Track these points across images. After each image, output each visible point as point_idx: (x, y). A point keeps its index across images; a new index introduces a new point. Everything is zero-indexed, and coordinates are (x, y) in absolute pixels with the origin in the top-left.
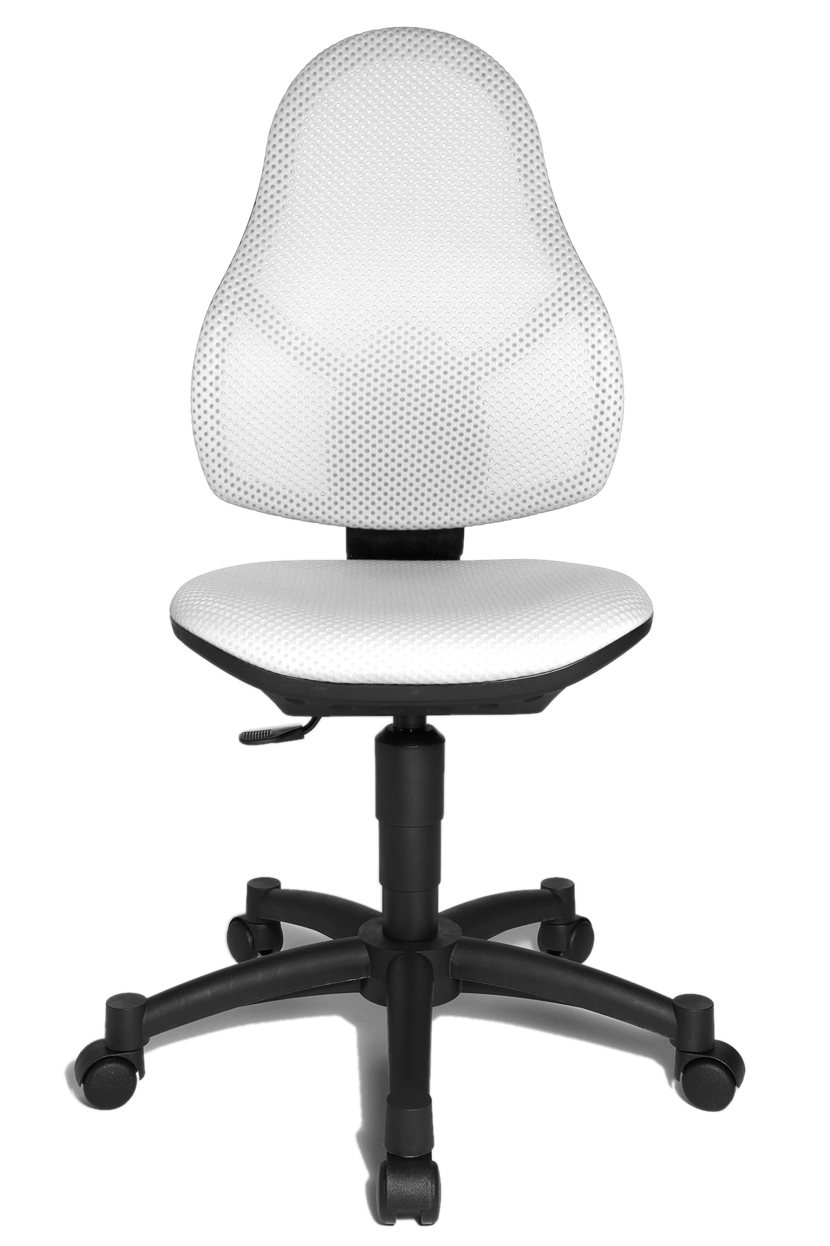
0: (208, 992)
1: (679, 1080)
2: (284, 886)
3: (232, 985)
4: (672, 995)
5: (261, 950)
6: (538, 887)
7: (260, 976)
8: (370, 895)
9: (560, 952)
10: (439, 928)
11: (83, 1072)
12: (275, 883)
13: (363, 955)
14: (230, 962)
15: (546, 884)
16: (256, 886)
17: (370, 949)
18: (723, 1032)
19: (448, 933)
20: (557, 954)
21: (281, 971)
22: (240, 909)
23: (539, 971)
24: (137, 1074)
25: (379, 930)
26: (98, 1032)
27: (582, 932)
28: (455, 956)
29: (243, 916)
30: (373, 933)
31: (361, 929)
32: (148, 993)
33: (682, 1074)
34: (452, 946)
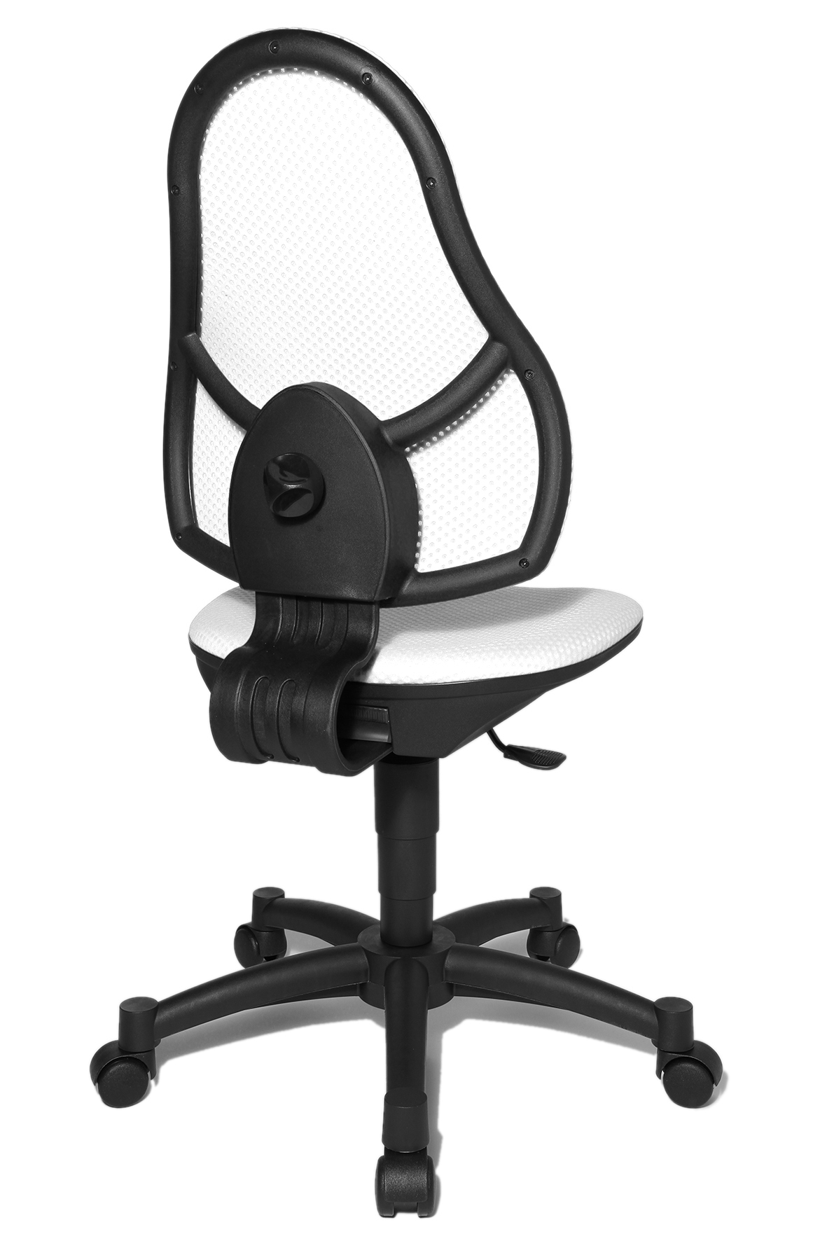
0: (215, 995)
1: (660, 1078)
2: (287, 896)
3: (238, 988)
4: (653, 997)
5: (266, 956)
6: (527, 896)
7: (265, 980)
8: (369, 904)
9: (549, 958)
10: (435, 935)
11: (98, 1072)
12: (279, 893)
13: (363, 960)
14: (236, 967)
15: (536, 893)
16: (261, 895)
17: (368, 954)
18: (701, 1033)
19: (441, 940)
20: (545, 959)
21: (284, 975)
22: (247, 917)
23: (528, 976)
24: (149, 1073)
25: (378, 937)
26: (112, 1034)
27: (569, 939)
28: (450, 962)
29: (249, 924)
30: (371, 940)
31: (360, 936)
32: (159, 997)
33: (663, 1073)
34: (447, 951)
